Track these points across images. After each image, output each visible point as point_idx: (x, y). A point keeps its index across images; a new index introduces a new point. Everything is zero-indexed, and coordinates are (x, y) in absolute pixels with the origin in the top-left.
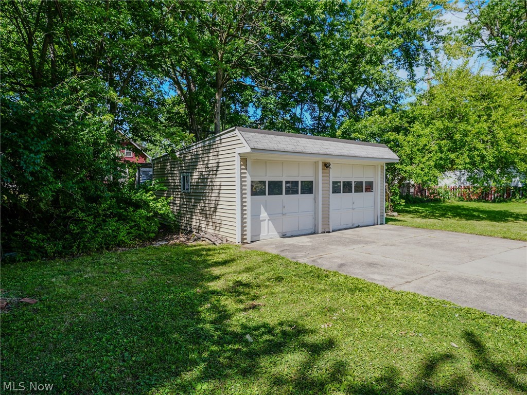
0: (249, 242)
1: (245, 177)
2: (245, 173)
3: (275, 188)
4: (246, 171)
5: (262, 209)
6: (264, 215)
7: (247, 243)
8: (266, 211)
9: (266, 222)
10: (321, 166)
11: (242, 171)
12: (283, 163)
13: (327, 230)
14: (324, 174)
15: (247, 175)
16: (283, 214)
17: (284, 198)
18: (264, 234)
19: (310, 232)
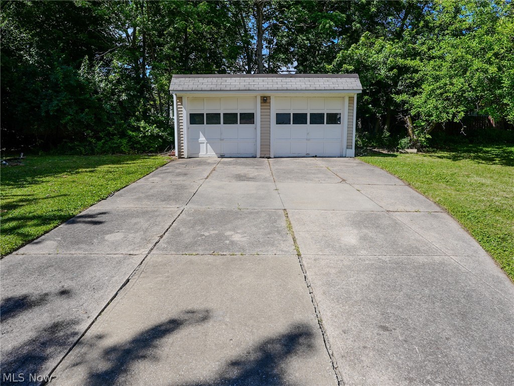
0: (186, 157)
1: (182, 111)
2: (181, 108)
3: (213, 118)
4: (182, 106)
5: (201, 135)
6: (202, 139)
7: (184, 158)
8: (204, 136)
9: (205, 144)
10: (259, 100)
11: (179, 106)
12: (220, 99)
13: (267, 156)
14: (262, 107)
15: (183, 109)
16: (221, 140)
17: (222, 127)
18: (202, 153)
19: (251, 156)
